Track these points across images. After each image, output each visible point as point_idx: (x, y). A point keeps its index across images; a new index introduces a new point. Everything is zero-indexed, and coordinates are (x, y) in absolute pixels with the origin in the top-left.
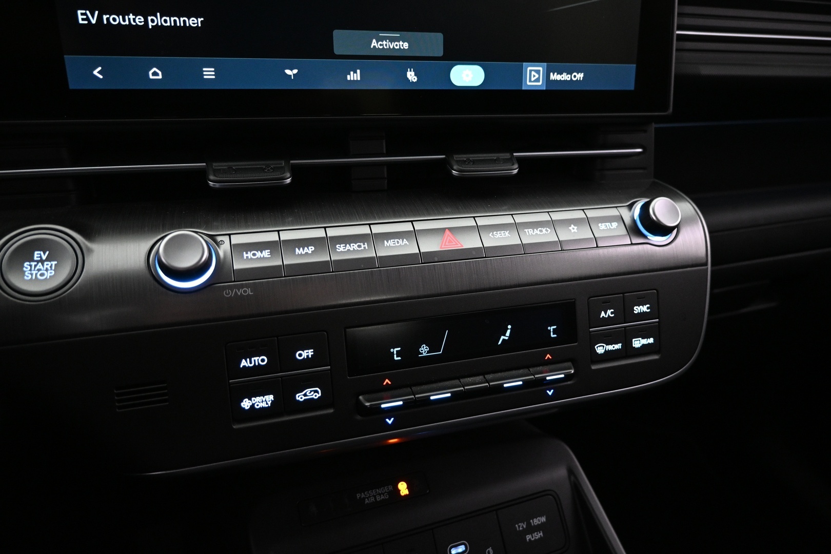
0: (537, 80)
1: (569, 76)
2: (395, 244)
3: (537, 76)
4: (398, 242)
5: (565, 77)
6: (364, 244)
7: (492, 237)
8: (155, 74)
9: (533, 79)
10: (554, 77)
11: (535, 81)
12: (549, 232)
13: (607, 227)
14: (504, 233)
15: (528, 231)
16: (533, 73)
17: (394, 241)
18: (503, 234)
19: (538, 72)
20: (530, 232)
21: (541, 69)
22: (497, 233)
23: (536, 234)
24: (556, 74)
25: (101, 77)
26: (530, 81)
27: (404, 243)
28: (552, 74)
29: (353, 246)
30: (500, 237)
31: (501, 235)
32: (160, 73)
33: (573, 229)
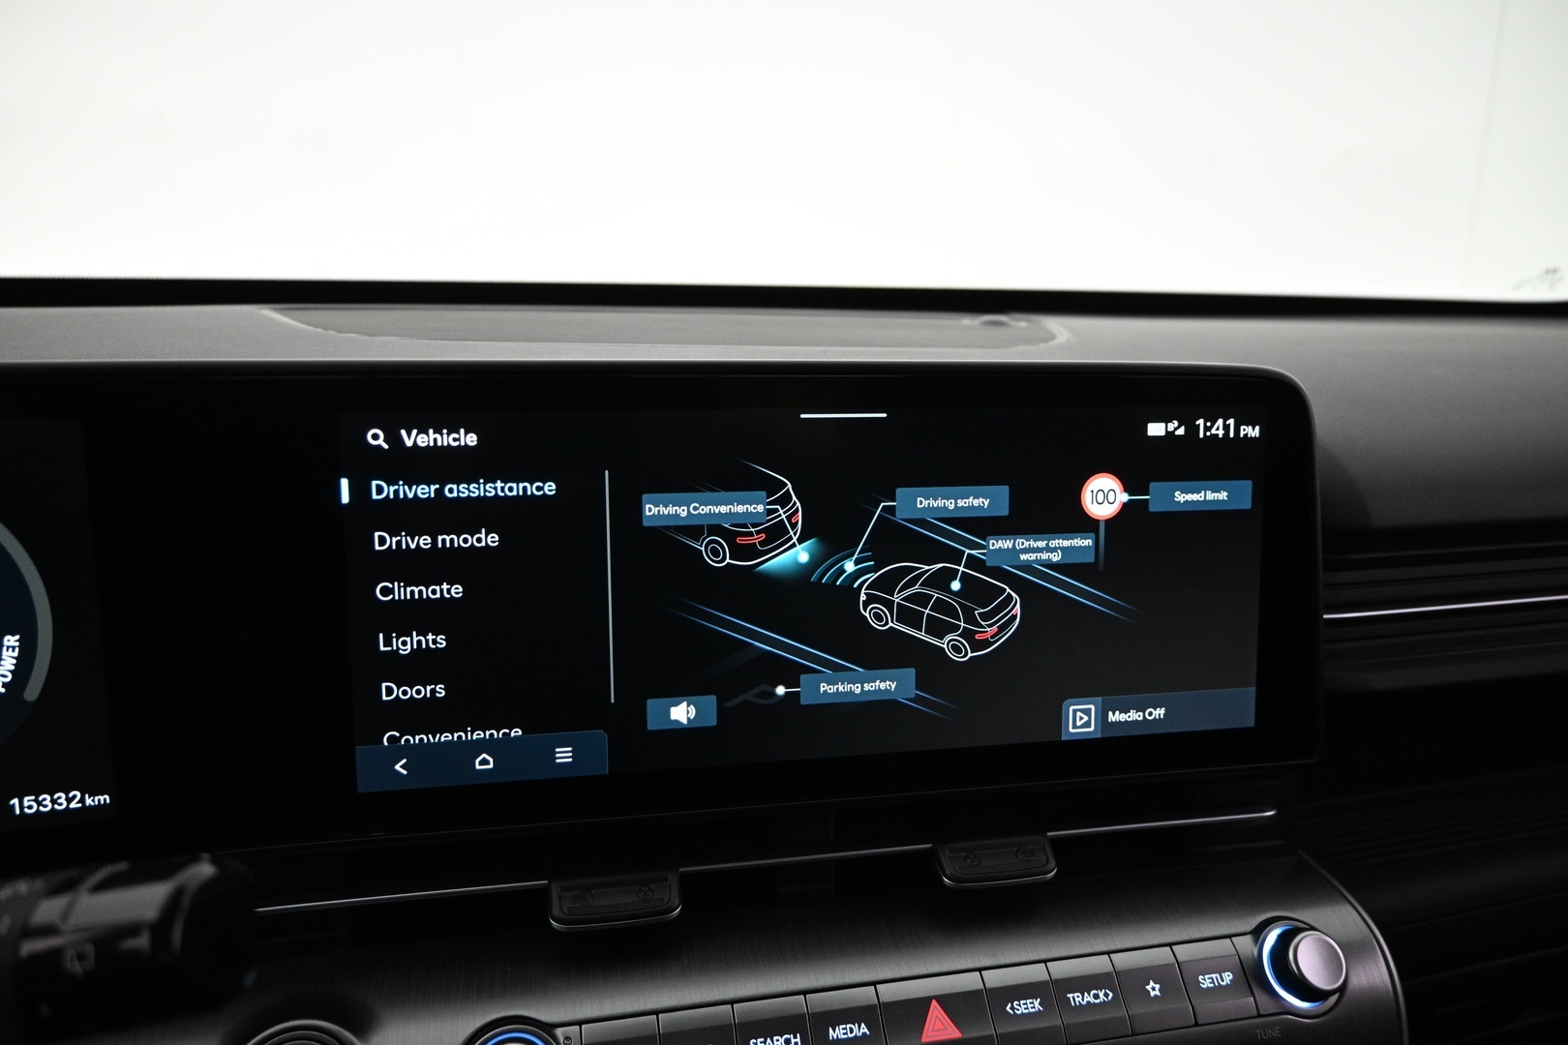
0: (1087, 724)
1: (1141, 714)
2: (846, 1034)
3: (1086, 718)
4: (852, 1031)
5: (1134, 716)
6: (795, 1037)
7: (1012, 1012)
8: (484, 762)
9: (1079, 723)
10: (1115, 717)
11: (1082, 727)
12: (1110, 998)
13: (1213, 982)
14: (1033, 1003)
15: (1073, 998)
16: (1079, 714)
17: (846, 1029)
18: (1030, 1006)
19: (1087, 712)
20: (1077, 999)
21: (1092, 707)
22: (1020, 1005)
23: (1088, 1002)
24: (1117, 712)
25: (405, 772)
26: (1075, 726)
27: (862, 1031)
28: (1110, 713)
29: (778, 1040)
30: (1025, 1011)
31: (1027, 1008)
32: (491, 760)
33: (1154, 989)
